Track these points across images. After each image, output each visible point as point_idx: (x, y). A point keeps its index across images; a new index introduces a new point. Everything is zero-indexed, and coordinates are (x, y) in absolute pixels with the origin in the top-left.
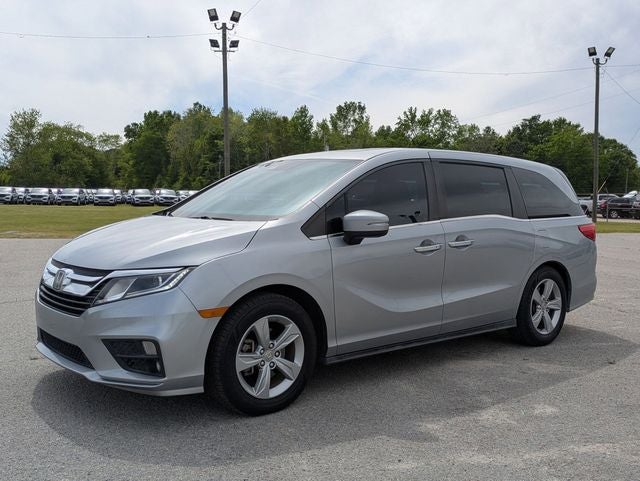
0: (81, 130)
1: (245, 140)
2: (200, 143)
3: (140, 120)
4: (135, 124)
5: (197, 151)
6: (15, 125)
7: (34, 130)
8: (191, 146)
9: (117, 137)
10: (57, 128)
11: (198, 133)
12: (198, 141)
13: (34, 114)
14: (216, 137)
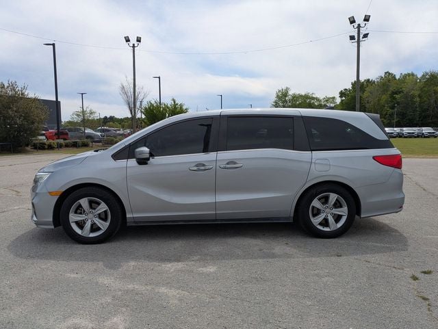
0: (314, 96)
1: (417, 93)
2: (384, 98)
3: (349, 87)
4: (346, 89)
5: (382, 102)
6: (278, 96)
7: (287, 98)
8: (379, 100)
9: (334, 98)
10: (302, 96)
11: (384, 91)
12: (384, 97)
13: (287, 89)
14: (396, 93)
